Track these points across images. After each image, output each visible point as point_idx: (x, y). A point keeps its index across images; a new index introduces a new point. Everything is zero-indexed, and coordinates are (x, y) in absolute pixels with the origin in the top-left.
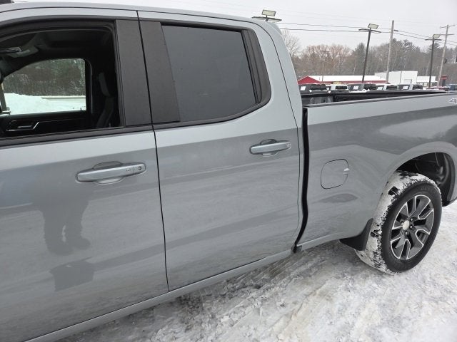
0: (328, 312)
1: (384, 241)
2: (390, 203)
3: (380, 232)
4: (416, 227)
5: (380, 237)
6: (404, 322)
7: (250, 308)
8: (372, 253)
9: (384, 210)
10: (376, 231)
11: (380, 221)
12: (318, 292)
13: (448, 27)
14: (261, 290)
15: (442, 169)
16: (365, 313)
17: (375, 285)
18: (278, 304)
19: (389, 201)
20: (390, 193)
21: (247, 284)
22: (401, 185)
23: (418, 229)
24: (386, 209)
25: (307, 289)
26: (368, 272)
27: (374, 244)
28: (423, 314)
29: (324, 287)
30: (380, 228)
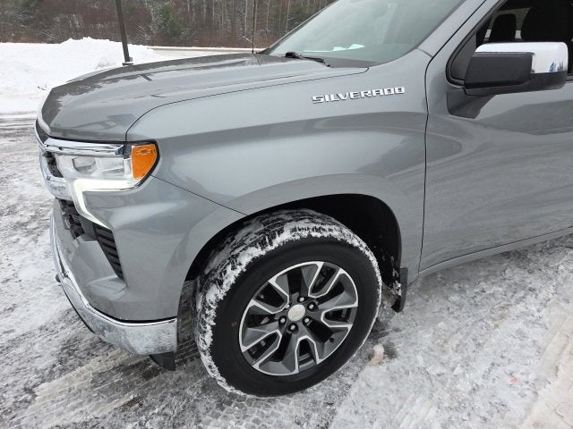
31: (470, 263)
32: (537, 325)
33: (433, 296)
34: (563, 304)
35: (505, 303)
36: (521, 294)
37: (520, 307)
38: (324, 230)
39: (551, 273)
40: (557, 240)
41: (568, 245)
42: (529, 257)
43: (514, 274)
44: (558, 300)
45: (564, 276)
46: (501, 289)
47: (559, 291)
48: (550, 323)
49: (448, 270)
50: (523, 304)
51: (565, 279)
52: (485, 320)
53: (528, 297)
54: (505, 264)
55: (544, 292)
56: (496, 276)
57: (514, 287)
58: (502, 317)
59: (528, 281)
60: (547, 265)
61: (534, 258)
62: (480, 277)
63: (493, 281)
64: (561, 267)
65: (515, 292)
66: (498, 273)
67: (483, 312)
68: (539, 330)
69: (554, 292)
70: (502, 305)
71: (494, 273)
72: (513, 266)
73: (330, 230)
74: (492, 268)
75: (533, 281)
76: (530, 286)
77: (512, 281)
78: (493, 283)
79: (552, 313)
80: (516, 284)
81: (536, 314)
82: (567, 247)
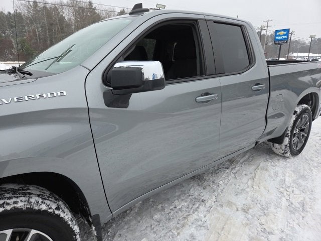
0: (269, 175)
1: (291, 139)
2: (294, 119)
3: (290, 134)
4: (301, 132)
5: (289, 137)
6: (307, 177)
7: (230, 177)
8: (284, 146)
9: (292, 122)
10: (288, 134)
11: (290, 129)
12: (259, 168)
13: (268, 21)
14: (230, 169)
15: (311, 102)
16: (287, 174)
17: (285, 163)
18: (243, 174)
19: (294, 118)
20: (294, 114)
21: (220, 167)
22: (298, 110)
23: (302, 133)
24: (293, 122)
25: (253, 167)
26: (279, 158)
27: (286, 141)
28: (314, 173)
29: (261, 165)
30: (289, 132)
31: (171, 188)
32: (203, 228)
33: (144, 217)
34: (219, 209)
35: (187, 214)
36: (197, 205)
37: (195, 216)
38: (8, 204)
39: (215, 187)
40: (221, 164)
41: (226, 166)
42: (205, 177)
43: (195, 191)
44: (217, 206)
45: (222, 188)
46: (186, 204)
47: (219, 199)
48: (210, 225)
49: (157, 195)
50: (196, 213)
51: (222, 190)
52: (172, 231)
53: (201, 207)
54: (191, 185)
55: (209, 201)
56: (185, 194)
57: (194, 200)
58: (183, 226)
59: (202, 194)
60: (213, 182)
61: (207, 178)
62: (175, 197)
63: (182, 198)
64: (221, 182)
65: (194, 205)
66: (186, 192)
67: (172, 224)
68: (204, 231)
69: (215, 200)
70: (185, 216)
71: (184, 193)
72: (195, 185)
73: (15, 203)
74: (183, 189)
75: (205, 195)
76: (202, 198)
77: (193, 197)
78: (182, 200)
79: (212, 216)
80: (195, 198)
81: (204, 219)
82: (226, 168)
